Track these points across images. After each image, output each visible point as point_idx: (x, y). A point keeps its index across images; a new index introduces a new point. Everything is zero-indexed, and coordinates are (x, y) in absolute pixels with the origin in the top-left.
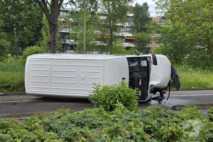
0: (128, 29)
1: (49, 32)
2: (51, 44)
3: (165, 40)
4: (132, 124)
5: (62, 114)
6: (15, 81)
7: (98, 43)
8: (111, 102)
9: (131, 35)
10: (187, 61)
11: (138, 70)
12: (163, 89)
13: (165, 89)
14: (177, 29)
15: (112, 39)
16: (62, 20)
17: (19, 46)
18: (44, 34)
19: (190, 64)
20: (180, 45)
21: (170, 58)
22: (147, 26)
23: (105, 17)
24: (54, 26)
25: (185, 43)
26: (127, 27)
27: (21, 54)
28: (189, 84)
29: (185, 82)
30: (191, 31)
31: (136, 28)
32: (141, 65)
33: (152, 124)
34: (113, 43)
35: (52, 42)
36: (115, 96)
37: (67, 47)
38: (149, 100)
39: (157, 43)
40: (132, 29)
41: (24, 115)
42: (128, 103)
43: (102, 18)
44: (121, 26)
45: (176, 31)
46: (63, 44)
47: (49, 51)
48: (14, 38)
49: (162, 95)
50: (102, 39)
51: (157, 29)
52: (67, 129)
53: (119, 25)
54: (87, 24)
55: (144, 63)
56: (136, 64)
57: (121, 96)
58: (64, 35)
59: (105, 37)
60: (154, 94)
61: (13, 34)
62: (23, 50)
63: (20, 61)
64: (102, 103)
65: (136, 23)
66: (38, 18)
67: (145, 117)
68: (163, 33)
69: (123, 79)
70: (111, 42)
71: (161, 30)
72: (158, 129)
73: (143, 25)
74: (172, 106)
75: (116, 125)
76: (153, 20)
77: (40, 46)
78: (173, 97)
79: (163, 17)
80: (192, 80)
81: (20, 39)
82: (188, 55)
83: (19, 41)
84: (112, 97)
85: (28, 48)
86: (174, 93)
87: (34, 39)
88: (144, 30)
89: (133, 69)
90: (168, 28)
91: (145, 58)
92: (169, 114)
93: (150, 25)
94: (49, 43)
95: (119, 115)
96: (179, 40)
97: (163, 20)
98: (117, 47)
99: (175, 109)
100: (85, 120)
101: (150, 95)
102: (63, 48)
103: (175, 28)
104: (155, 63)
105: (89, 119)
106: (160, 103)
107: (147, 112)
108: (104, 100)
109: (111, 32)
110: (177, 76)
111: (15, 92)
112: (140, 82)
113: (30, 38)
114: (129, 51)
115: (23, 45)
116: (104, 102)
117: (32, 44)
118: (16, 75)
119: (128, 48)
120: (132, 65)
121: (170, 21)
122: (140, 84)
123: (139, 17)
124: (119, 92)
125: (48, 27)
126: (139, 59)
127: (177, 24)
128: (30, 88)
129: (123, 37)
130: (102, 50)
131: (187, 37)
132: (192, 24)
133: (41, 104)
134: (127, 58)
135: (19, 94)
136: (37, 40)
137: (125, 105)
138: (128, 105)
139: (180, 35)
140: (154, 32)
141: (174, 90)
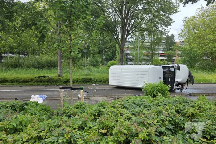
0: (162, 49)
1: (120, 53)
2: (121, 60)
3: (184, 55)
4: (168, 107)
5: (128, 99)
6: (104, 79)
7: (145, 57)
8: (154, 92)
9: (163, 52)
10: (198, 66)
11: (168, 73)
12: (183, 84)
13: (185, 84)
14: (191, 49)
15: (153, 55)
16: (127, 46)
17: (105, 60)
18: (117, 54)
19: (200, 68)
20: (193, 57)
21: (187, 65)
22: (173, 47)
23: (149, 44)
24: (122, 51)
25: (197, 56)
26: (161, 48)
27: (106, 65)
28: (199, 80)
29: (197, 79)
30: (201, 49)
31: (167, 48)
32: (170, 70)
33: (179, 107)
34: (153, 57)
35: (121, 59)
36: (156, 89)
37: (128, 60)
38: (175, 90)
39: (179, 57)
40: (164, 49)
41: (109, 96)
42: (164, 93)
43: (147, 44)
44: (158, 48)
45: (191, 50)
46: (126, 59)
47: (120, 63)
48: (103, 57)
49: (182, 87)
50: (147, 55)
51: (180, 48)
52: (133, 108)
53: (157, 47)
54: (139, 48)
55: (172, 69)
56: (167, 70)
57: (160, 89)
58: (127, 54)
59: (148, 54)
60: (178, 86)
61: (102, 55)
62: (107, 62)
63: (106, 68)
64: (149, 92)
65: (166, 46)
66: (114, 46)
67: (175, 103)
68: (183, 51)
69: (160, 78)
70: (152, 57)
71: (182, 49)
72: (183, 110)
73: (171, 47)
74: (189, 93)
75: (159, 108)
76: (177, 44)
77: (115, 60)
78: (189, 88)
79: (183, 42)
80: (201, 78)
81: (105, 57)
82: (198, 63)
83: (105, 58)
84: (154, 89)
85: (110, 61)
86: (190, 86)
87: (112, 57)
88: (172, 49)
89: (165, 72)
90: (186, 48)
91: (173, 67)
92: (189, 101)
93: (175, 47)
94: (120, 59)
95: (160, 101)
96: (193, 54)
97: (183, 43)
98: (155, 59)
99: (191, 95)
100: (141, 102)
101: (175, 87)
102: (126, 61)
103: (190, 48)
104: (179, 69)
105: (143, 103)
106: (181, 91)
107: (176, 99)
108: (150, 91)
109: (152, 52)
110: (192, 77)
111: (104, 83)
112: (170, 80)
113: (110, 56)
114: (162, 62)
115: (107, 60)
116: (150, 92)
117: (111, 60)
118: (105, 75)
119: (162, 60)
120: (165, 70)
121: (187, 44)
122: (170, 81)
123: (168, 42)
124: (159, 87)
125: (119, 51)
126: (169, 67)
127: (192, 46)
128: (111, 82)
129: (159, 54)
130: (147, 61)
131: (198, 53)
132: (202, 45)
133: (116, 90)
134: (162, 67)
135: (106, 85)
136: (114, 57)
137: (162, 94)
138: (164, 94)
139: (194, 52)
140: (178, 50)
141: (189, 84)
